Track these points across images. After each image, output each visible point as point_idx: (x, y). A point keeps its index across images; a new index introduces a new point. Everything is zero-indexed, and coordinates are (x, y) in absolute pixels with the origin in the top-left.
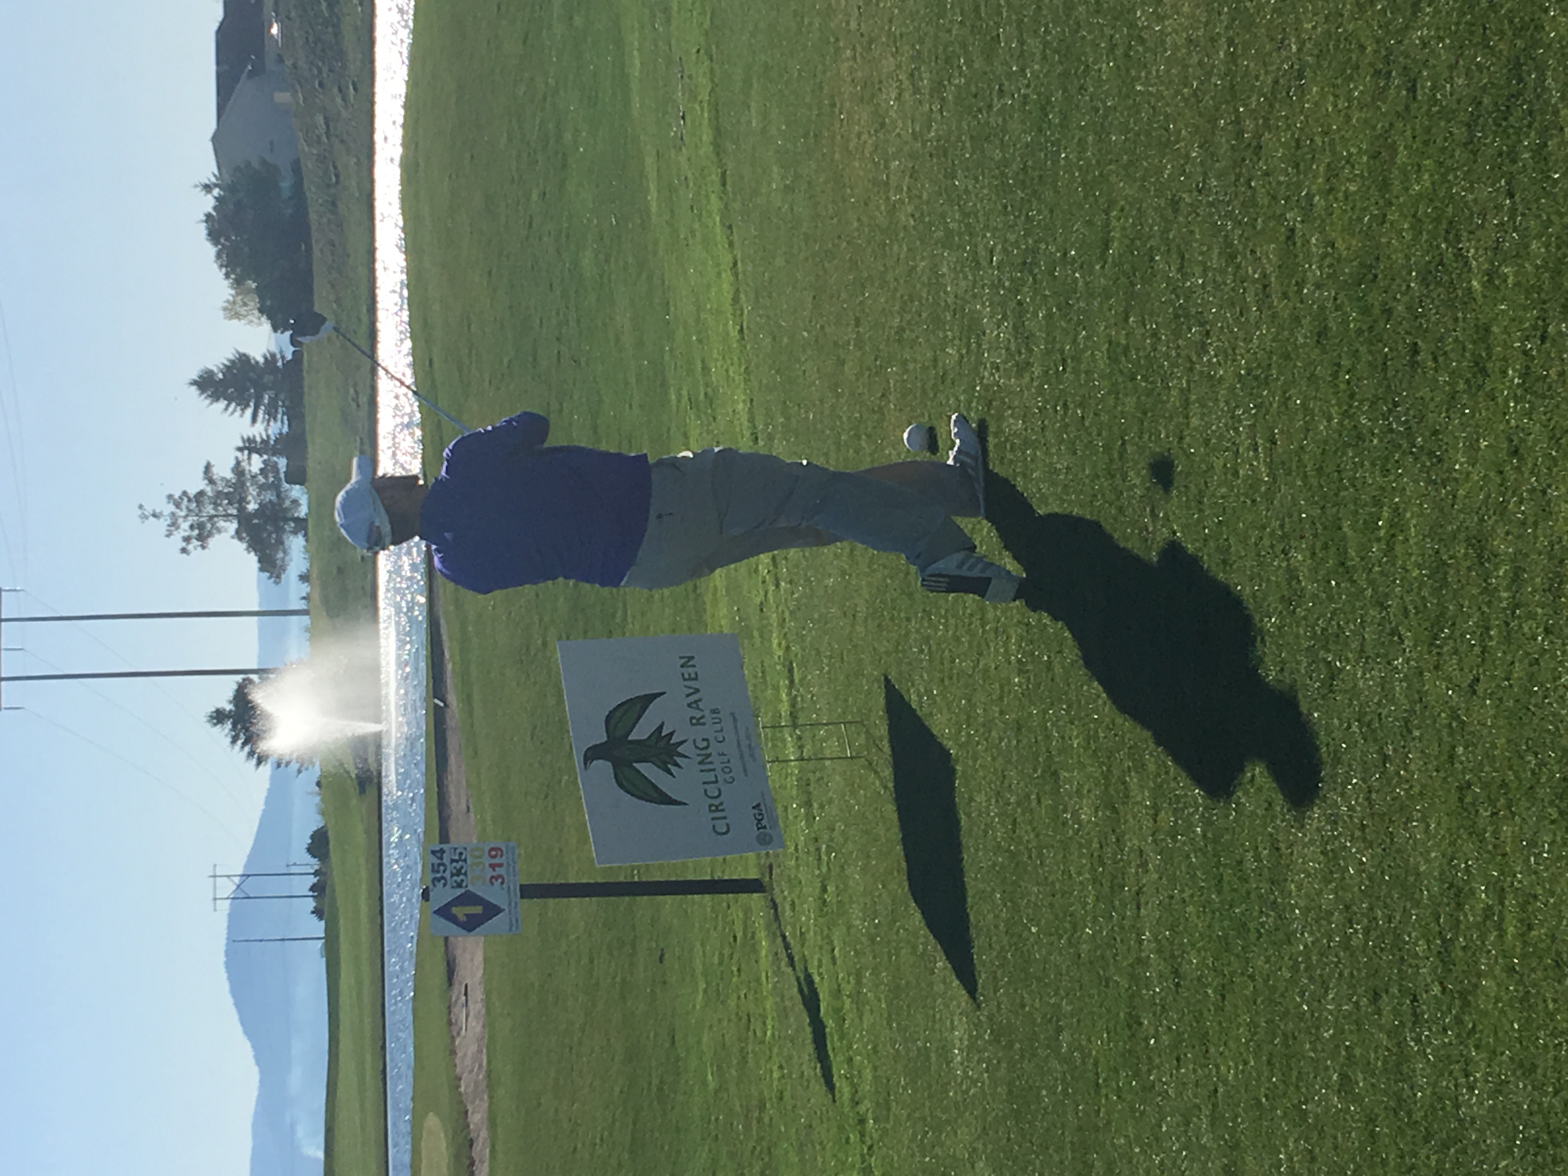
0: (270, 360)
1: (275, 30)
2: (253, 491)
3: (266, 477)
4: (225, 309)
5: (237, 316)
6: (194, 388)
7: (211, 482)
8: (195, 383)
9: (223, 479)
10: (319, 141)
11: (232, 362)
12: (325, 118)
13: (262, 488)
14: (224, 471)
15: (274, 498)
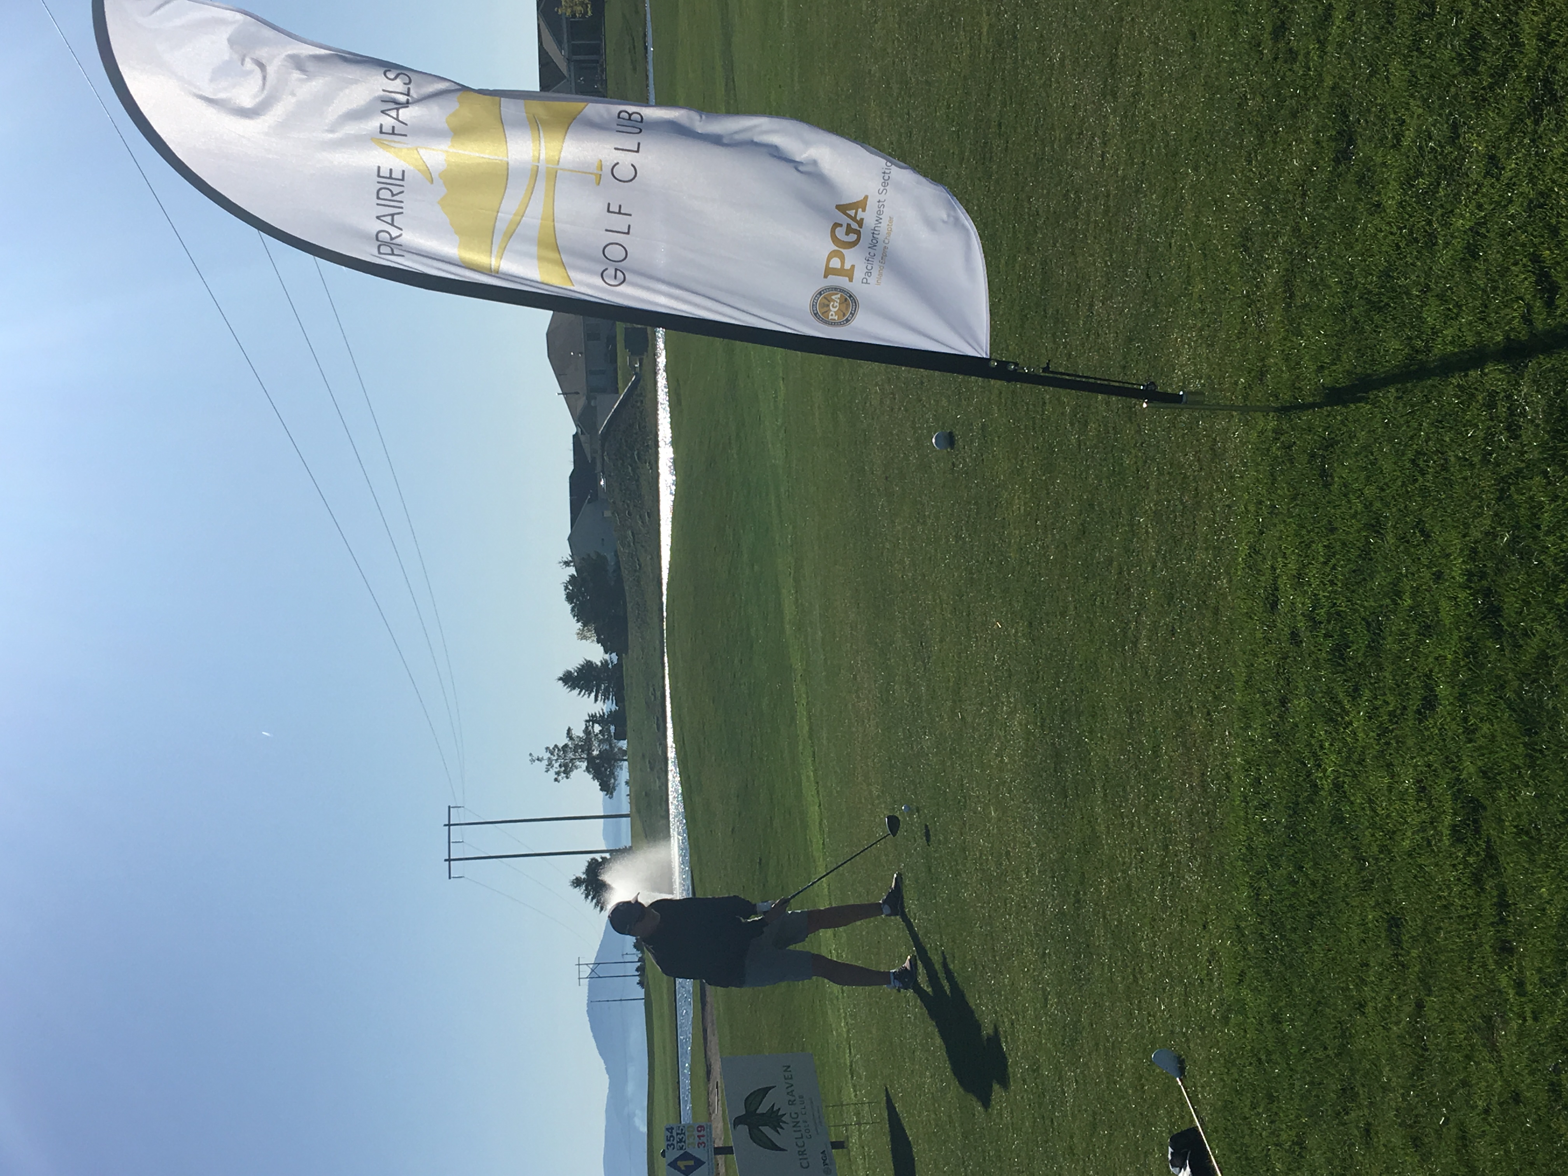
0: (605, 664)
1: (602, 483)
2: (596, 743)
3: (603, 735)
4: (578, 634)
5: (585, 638)
6: (561, 682)
7: (571, 738)
8: (560, 679)
9: (578, 737)
10: (629, 546)
11: (583, 666)
12: (633, 533)
13: (601, 742)
14: (579, 732)
15: (608, 747)
